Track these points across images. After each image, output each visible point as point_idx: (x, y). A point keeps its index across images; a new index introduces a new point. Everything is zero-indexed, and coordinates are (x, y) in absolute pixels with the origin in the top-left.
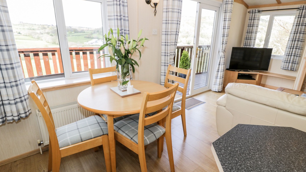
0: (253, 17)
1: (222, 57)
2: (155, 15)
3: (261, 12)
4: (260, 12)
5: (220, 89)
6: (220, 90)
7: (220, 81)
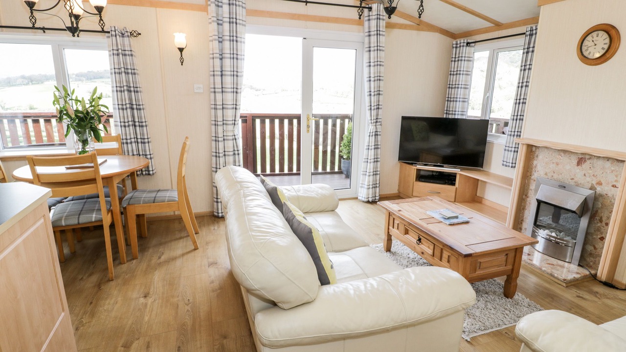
0: (457, 56)
1: (371, 134)
2: (182, 65)
3: (473, 44)
4: (471, 45)
5: (370, 196)
6: (370, 200)
7: (369, 182)
